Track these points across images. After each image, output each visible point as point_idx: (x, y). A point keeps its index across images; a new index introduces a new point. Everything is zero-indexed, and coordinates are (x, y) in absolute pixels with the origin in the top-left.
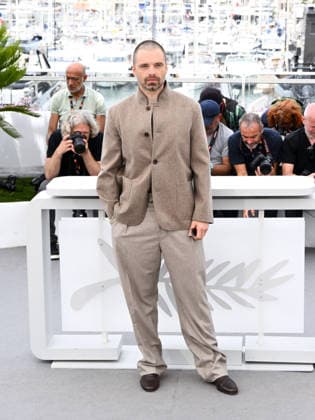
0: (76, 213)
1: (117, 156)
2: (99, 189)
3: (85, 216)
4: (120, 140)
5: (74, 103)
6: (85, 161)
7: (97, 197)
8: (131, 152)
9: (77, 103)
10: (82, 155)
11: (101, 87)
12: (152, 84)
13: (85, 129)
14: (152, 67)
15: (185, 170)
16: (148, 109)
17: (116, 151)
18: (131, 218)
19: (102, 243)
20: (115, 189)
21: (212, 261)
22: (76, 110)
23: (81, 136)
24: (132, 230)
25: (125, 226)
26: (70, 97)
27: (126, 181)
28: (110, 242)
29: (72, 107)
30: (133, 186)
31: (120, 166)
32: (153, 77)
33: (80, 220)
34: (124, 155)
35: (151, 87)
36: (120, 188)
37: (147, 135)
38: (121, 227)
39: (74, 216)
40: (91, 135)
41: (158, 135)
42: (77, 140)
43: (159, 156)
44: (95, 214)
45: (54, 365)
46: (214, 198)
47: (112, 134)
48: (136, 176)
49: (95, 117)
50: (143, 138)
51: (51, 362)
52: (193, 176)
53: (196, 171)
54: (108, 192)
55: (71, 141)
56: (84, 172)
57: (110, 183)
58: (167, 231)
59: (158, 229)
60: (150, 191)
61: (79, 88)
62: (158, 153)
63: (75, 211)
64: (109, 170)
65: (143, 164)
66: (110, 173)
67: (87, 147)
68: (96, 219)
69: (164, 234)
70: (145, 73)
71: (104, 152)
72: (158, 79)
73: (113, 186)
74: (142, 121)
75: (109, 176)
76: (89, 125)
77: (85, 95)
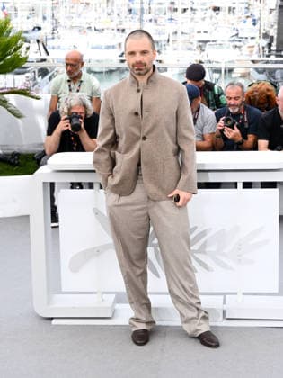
0: (73, 186)
3: (81, 188)
4: (113, 120)
5: (72, 86)
6: (81, 138)
7: (94, 171)
8: (123, 129)
10: (79, 133)
12: (139, 70)
13: (81, 110)
14: (138, 54)
15: (171, 146)
16: (138, 91)
17: (111, 129)
18: (123, 189)
19: (97, 213)
20: (109, 163)
21: (196, 227)
22: (74, 93)
23: (77, 116)
24: (124, 200)
25: (116, 196)
26: (69, 81)
29: (70, 90)
31: (114, 142)
32: (139, 63)
33: (77, 191)
34: (117, 133)
37: (136, 114)
38: (114, 197)
39: (72, 188)
40: (86, 116)
41: (147, 114)
42: (74, 120)
44: (91, 186)
45: (54, 322)
49: (91, 99)
51: (52, 318)
52: (179, 151)
53: (182, 147)
54: (104, 165)
55: (68, 121)
56: (80, 148)
57: (104, 157)
58: (155, 201)
59: (147, 199)
60: (139, 165)
61: (76, 74)
62: (146, 131)
63: (72, 183)
64: (104, 146)
65: (133, 140)
66: (104, 149)
67: (82, 126)
68: (91, 190)
69: (152, 203)
71: (100, 130)
72: (145, 65)
73: (107, 160)
74: (133, 102)
75: (104, 151)
76: (85, 106)
77: (82, 79)
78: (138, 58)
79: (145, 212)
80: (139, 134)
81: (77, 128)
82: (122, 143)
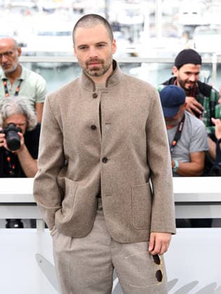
0: (10, 224)
1: (58, 153)
2: (36, 193)
3: (21, 226)
4: (61, 136)
5: (9, 87)
6: (20, 159)
7: (34, 204)
8: (75, 148)
9: (13, 88)
10: (17, 151)
11: (41, 68)
12: (95, 69)
13: (21, 120)
14: (92, 48)
16: (95, 96)
17: (57, 147)
18: (76, 229)
19: (41, 260)
20: (56, 193)
23: (15, 129)
24: (78, 244)
25: (68, 239)
26: (4, 80)
27: (69, 183)
28: (51, 259)
29: (7, 92)
30: (77, 190)
31: (62, 166)
32: (95, 60)
34: (66, 152)
35: (93, 72)
36: (62, 192)
37: (94, 128)
38: (65, 240)
39: (8, 226)
40: (27, 127)
41: (107, 127)
42: (10, 134)
43: (110, 153)
44: (33, 224)
46: (177, 203)
47: (52, 127)
48: (81, 178)
49: (35, 106)
50: (90, 132)
54: (49, 197)
56: (20, 173)
58: (121, 243)
59: (109, 242)
60: (99, 196)
62: (108, 149)
63: (8, 220)
64: (49, 170)
66: (49, 175)
67: (22, 142)
69: (117, 247)
70: (86, 56)
72: (102, 62)
75: (49, 178)
76: (25, 115)
77: (22, 77)
78: (93, 52)
79: (108, 259)
80: (97, 155)
81: (14, 145)
82: (73, 167)
